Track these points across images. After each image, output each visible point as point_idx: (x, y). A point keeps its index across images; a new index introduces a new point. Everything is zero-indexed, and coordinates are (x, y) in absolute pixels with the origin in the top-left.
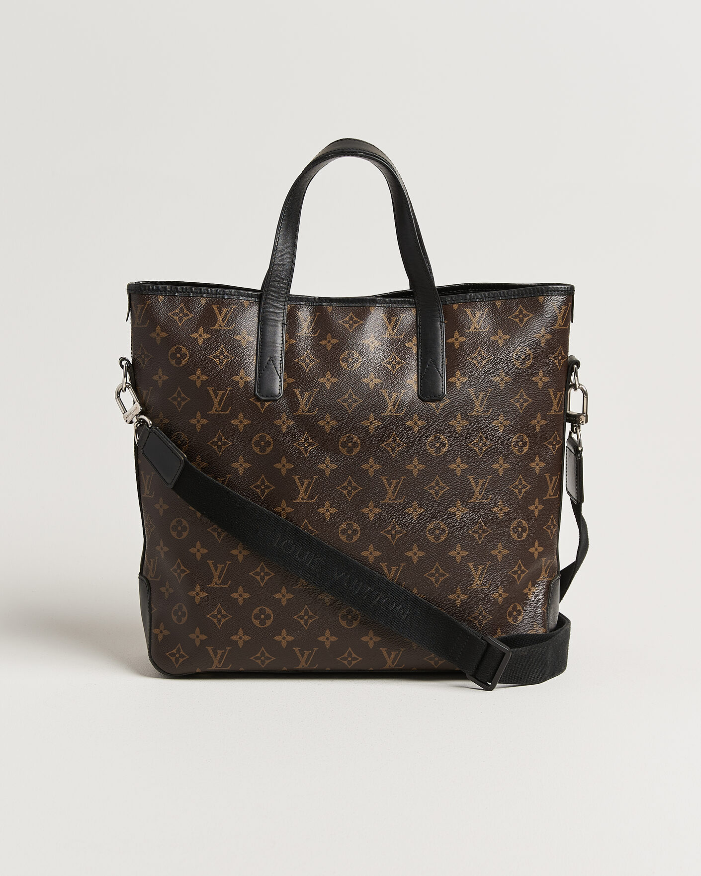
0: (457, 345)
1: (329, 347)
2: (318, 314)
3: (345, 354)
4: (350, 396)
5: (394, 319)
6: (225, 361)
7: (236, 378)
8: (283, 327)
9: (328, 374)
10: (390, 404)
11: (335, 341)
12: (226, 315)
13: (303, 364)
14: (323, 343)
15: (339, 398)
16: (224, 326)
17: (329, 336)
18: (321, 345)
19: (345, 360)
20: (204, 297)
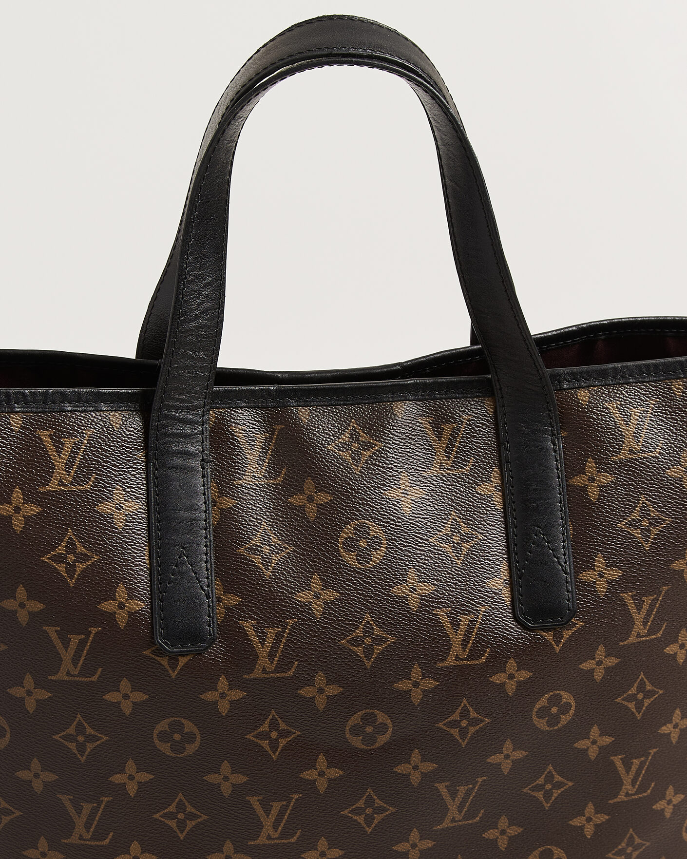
0: (593, 493)
1: (312, 511)
2: (279, 427)
3: (349, 530)
4: (368, 632)
5: (447, 428)
6: (80, 567)
7: (107, 606)
8: (203, 468)
9: (316, 582)
10: (457, 639)
11: (323, 498)
12: (74, 454)
13: (257, 560)
14: (296, 500)
15: (343, 636)
16: (71, 483)
17: (309, 485)
18: (292, 508)
19: (351, 544)
20: (16, 412)
